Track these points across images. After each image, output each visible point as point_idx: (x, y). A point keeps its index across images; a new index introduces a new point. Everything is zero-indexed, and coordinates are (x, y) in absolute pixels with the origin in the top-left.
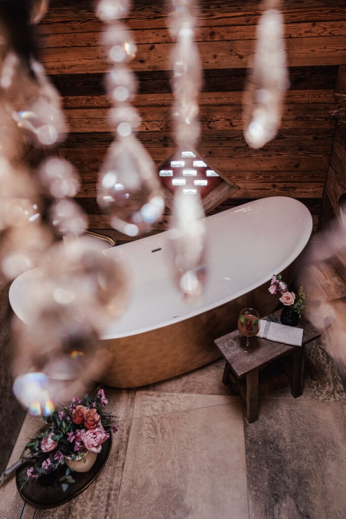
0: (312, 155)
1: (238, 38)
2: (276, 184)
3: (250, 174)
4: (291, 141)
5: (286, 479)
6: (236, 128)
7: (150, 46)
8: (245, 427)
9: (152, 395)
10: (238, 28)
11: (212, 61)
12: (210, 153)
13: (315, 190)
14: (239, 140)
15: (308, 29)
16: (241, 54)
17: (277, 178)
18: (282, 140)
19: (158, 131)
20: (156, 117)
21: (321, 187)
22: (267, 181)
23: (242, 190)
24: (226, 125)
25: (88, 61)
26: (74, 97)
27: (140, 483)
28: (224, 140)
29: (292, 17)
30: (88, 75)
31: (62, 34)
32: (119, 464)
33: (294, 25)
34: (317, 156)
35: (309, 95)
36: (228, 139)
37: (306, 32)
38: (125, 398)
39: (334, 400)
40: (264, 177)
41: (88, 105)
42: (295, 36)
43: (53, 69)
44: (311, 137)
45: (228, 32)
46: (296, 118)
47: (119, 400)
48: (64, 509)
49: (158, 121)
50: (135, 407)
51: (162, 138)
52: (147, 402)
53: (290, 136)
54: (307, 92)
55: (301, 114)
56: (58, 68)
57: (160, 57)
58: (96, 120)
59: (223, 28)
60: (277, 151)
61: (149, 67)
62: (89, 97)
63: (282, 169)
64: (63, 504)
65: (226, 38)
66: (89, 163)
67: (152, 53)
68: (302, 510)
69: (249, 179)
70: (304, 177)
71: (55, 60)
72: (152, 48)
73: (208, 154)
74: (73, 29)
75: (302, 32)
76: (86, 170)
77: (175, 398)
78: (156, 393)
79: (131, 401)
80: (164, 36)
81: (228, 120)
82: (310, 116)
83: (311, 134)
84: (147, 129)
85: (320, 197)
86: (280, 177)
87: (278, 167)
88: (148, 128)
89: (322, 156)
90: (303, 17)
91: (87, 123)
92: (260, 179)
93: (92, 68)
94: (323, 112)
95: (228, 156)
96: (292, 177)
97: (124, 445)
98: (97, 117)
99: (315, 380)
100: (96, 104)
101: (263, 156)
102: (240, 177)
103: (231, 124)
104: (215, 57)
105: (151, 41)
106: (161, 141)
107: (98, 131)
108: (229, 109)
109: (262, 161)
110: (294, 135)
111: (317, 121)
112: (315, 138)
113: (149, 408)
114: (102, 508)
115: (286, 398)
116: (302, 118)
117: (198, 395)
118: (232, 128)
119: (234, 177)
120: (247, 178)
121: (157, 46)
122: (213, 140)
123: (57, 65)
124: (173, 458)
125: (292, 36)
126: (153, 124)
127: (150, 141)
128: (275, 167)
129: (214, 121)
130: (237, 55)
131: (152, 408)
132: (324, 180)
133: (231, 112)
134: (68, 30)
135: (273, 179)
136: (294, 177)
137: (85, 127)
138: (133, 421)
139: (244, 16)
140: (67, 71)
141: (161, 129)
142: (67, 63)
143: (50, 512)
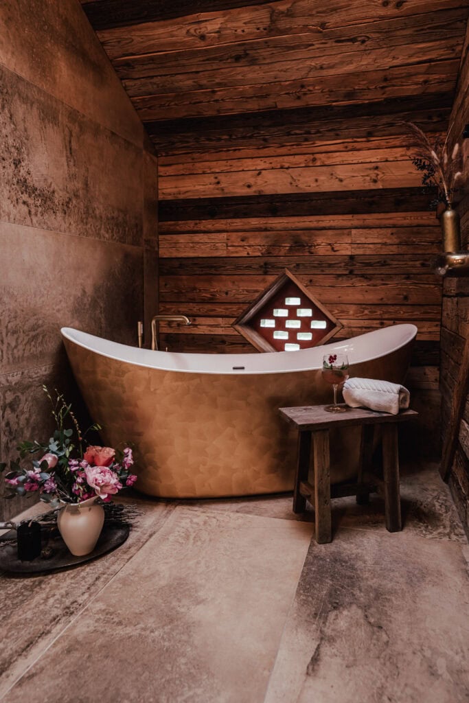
0: (422, 286)
1: (338, 163)
2: (385, 321)
3: (354, 307)
4: (397, 268)
5: (357, 593)
6: (337, 253)
7: (257, 172)
8: (310, 546)
9: (196, 511)
10: (338, 154)
11: (314, 185)
12: (311, 281)
13: (430, 330)
14: (341, 267)
15: (404, 153)
16: (341, 177)
17: (384, 313)
18: (387, 267)
19: (259, 256)
20: (258, 241)
21: (437, 326)
22: (374, 317)
23: (346, 329)
24: (327, 251)
25: (201, 187)
26: (183, 222)
27: (145, 572)
28: (325, 267)
29: (387, 142)
30: (200, 199)
31: (183, 164)
32: (126, 557)
33: (389, 150)
34: (427, 286)
35: (411, 217)
36: (330, 266)
37: (402, 156)
38: (160, 510)
39: (448, 539)
40: (370, 312)
41: (195, 229)
42: (391, 159)
43: (170, 194)
44: (418, 263)
45: (329, 158)
46: (400, 242)
47: (152, 510)
48: (35, 582)
49: (260, 246)
50: (170, 518)
51: (262, 264)
52: (187, 516)
53: (396, 263)
54: (409, 214)
55: (405, 238)
56: (174, 194)
57: (266, 182)
58: (200, 244)
59: (323, 155)
60: (382, 280)
61: (255, 192)
62: (198, 221)
63: (389, 302)
64: (34, 577)
65: (326, 163)
66: (187, 292)
67: (259, 178)
68: (372, 620)
69: (353, 315)
70: (416, 313)
71: (173, 186)
72: (259, 174)
73: (309, 283)
74: (193, 159)
75: (398, 155)
76: (183, 300)
77: (225, 516)
78: (201, 509)
79: (167, 513)
80: (271, 163)
81: (330, 244)
82: (414, 240)
83: (417, 261)
84: (248, 254)
85: (438, 339)
86: (388, 312)
87: (385, 299)
88: (250, 253)
89: (432, 286)
90: (397, 142)
91: (192, 247)
92: (366, 315)
93: (203, 193)
94: (428, 236)
95: (330, 285)
96: (402, 312)
97: (141, 544)
98: (201, 241)
99: (424, 523)
100: (202, 228)
101: (368, 285)
102: (343, 312)
103: (333, 249)
104: (316, 181)
105: (259, 168)
106: (261, 267)
107: (201, 256)
108: (330, 232)
109: (367, 291)
110: (399, 261)
111: (423, 245)
112: (423, 265)
113: (188, 521)
114: (83, 586)
115: (377, 531)
116: (407, 244)
117: (256, 517)
118: (334, 253)
119: (336, 311)
120: (351, 312)
121: (263, 172)
122: (315, 267)
123: (175, 190)
124: (200, 559)
125: (389, 159)
126: (255, 249)
127: (250, 267)
128: (382, 299)
129: (315, 246)
130: (337, 178)
131: (191, 522)
132: (439, 317)
133: (332, 235)
134: (190, 160)
135: (380, 314)
136: (404, 313)
137: (189, 252)
138: (162, 529)
139: (343, 143)
140: (181, 197)
141: (262, 253)
142: (182, 189)
143: (14, 581)
